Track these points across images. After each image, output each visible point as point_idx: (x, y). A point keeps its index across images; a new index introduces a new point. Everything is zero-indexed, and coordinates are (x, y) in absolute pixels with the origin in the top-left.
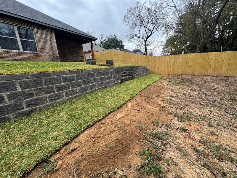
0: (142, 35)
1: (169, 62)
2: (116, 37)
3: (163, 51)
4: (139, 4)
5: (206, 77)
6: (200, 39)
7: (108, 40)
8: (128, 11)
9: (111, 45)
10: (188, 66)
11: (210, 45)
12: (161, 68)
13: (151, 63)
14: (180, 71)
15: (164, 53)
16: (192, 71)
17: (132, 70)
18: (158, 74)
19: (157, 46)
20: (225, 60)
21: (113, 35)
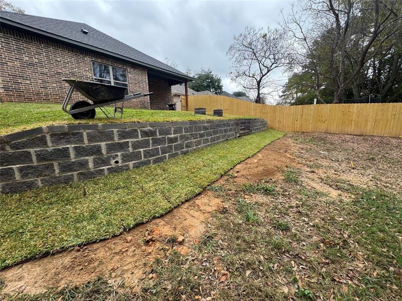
0: (253, 73)
1: (294, 114)
2: (211, 72)
3: (282, 96)
4: (252, 31)
5: (345, 136)
6: (339, 84)
7: (199, 78)
8: (235, 38)
9: (203, 86)
10: (321, 120)
11: (357, 90)
12: (283, 122)
13: (269, 115)
14: (310, 128)
15: (284, 99)
16: (327, 127)
17: (249, 123)
18: (279, 130)
19: (276, 90)
20: (371, 114)
21: (207, 70)
